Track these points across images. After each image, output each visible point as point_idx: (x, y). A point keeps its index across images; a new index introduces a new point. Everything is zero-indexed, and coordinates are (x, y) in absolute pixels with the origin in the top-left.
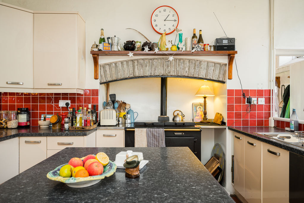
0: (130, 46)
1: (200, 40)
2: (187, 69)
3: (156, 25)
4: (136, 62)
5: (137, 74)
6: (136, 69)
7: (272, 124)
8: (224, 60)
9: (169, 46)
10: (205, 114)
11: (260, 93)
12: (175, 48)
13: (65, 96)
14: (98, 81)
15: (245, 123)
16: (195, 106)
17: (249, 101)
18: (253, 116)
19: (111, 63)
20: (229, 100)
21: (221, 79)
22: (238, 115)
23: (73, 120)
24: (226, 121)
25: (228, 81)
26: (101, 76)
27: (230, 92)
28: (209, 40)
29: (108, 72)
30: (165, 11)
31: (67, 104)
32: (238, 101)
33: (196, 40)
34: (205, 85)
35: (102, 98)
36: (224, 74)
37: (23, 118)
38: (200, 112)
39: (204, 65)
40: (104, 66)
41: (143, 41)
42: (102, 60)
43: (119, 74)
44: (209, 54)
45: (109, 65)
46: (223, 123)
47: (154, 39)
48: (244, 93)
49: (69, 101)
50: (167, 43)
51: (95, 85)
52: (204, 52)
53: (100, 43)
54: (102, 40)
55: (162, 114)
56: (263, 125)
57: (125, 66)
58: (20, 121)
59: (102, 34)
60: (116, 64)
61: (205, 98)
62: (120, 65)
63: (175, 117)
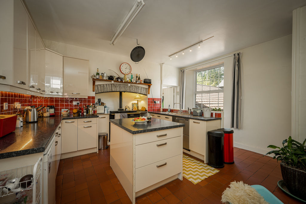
0: (111, 78)
1: (139, 79)
2: (134, 89)
3: (122, 70)
4: (113, 85)
5: (113, 90)
6: (113, 88)
7: (161, 110)
8: (147, 87)
9: (128, 80)
10: (138, 107)
11: (158, 99)
12: (130, 81)
13: (76, 100)
14: (95, 92)
15: (154, 110)
17: (155, 102)
18: (156, 107)
19: (101, 85)
20: (149, 102)
21: (146, 94)
22: (151, 107)
24: (147, 109)
25: (148, 95)
26: (96, 90)
27: (149, 99)
28: (142, 79)
29: (99, 88)
30: (126, 65)
31: (78, 103)
32: (151, 102)
34: (138, 96)
35: (96, 101)
36: (147, 92)
37: (52, 111)
38: (135, 106)
39: (140, 88)
40: (97, 86)
41: (117, 76)
42: (97, 83)
43: (105, 90)
44: (142, 84)
45: (100, 85)
46: (146, 111)
47: (122, 76)
48: (153, 99)
49: (79, 102)
50: (127, 78)
51: (93, 94)
52: (140, 83)
53: (97, 75)
54: (98, 74)
55: (120, 108)
56: (159, 110)
57: (108, 86)
58: (51, 113)
59: (98, 71)
60: (103, 85)
61: (138, 101)
62: (105, 86)
63: (126, 109)
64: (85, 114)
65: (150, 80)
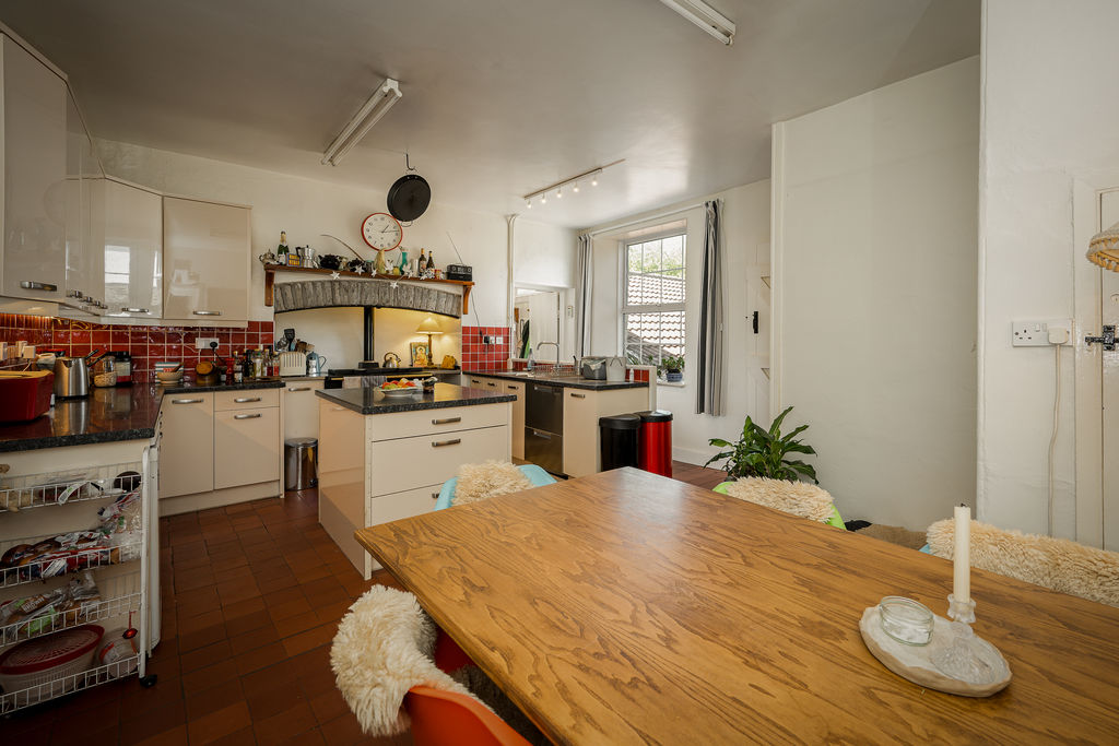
0: (329, 263)
1: (430, 264)
2: (411, 299)
3: (370, 237)
4: (337, 284)
5: (339, 302)
6: (337, 295)
7: (510, 366)
8: (459, 291)
9: (390, 267)
10: (430, 357)
11: (498, 331)
12: (397, 272)
13: (207, 332)
14: (272, 309)
15: (482, 366)
16: (414, 348)
17: (487, 340)
18: (490, 357)
19: (295, 284)
20: (465, 339)
21: (454, 314)
22: (474, 357)
23: (248, 368)
24: (460, 364)
25: (463, 316)
26: (277, 301)
27: (465, 330)
28: (441, 265)
29: (289, 295)
30: (382, 219)
31: (214, 345)
32: (475, 340)
33: (425, 263)
34: (430, 319)
35: (278, 335)
36: (459, 308)
37: (124, 368)
38: (422, 354)
39: (434, 295)
40: (282, 287)
41: (352, 258)
42: (281, 278)
43: (309, 300)
44: (441, 281)
45: (292, 285)
46: (457, 367)
47: (369, 256)
48: (482, 331)
49: (217, 340)
50: (387, 264)
51: (266, 314)
52: (435, 280)
53: (280, 252)
54: (283, 249)
55: (366, 359)
56: (502, 366)
57: (319, 288)
58: (120, 374)
59: (283, 241)
60: (303, 284)
61: (430, 336)
62: (311, 286)
63: (387, 362)
64: (239, 377)
65: (466, 268)
